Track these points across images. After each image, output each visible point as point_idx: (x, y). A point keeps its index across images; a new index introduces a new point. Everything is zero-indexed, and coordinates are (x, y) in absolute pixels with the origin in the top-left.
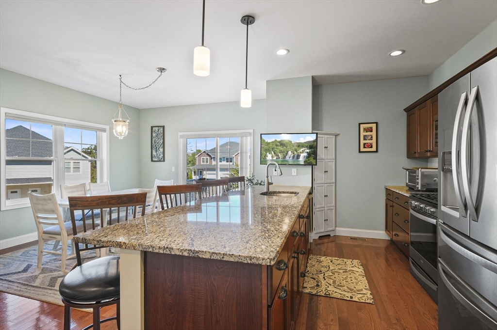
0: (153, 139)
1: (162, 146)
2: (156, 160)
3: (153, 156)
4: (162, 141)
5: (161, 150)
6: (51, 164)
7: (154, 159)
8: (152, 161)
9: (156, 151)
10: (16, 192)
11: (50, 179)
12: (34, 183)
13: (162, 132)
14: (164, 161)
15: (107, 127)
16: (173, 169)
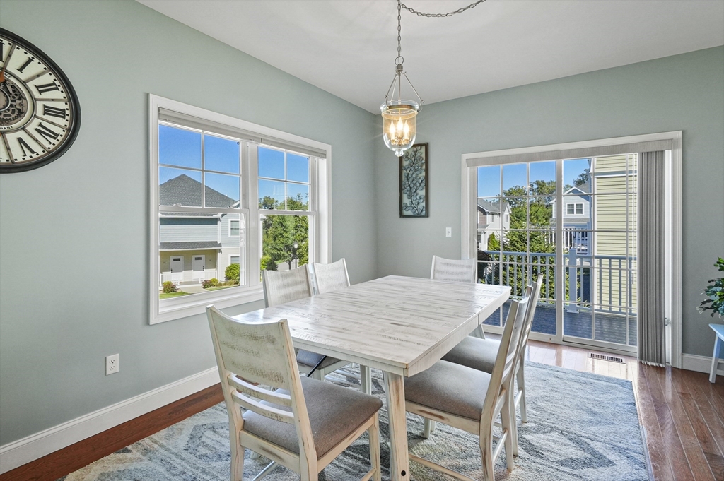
0: (404, 172)
1: (423, 184)
2: (410, 213)
3: (403, 205)
4: (423, 174)
5: (422, 193)
6: (217, 224)
7: (405, 213)
8: (402, 215)
9: (410, 196)
10: (179, 260)
11: (215, 244)
12: (198, 249)
13: (423, 155)
14: (427, 215)
15: (328, 148)
16: (449, 232)
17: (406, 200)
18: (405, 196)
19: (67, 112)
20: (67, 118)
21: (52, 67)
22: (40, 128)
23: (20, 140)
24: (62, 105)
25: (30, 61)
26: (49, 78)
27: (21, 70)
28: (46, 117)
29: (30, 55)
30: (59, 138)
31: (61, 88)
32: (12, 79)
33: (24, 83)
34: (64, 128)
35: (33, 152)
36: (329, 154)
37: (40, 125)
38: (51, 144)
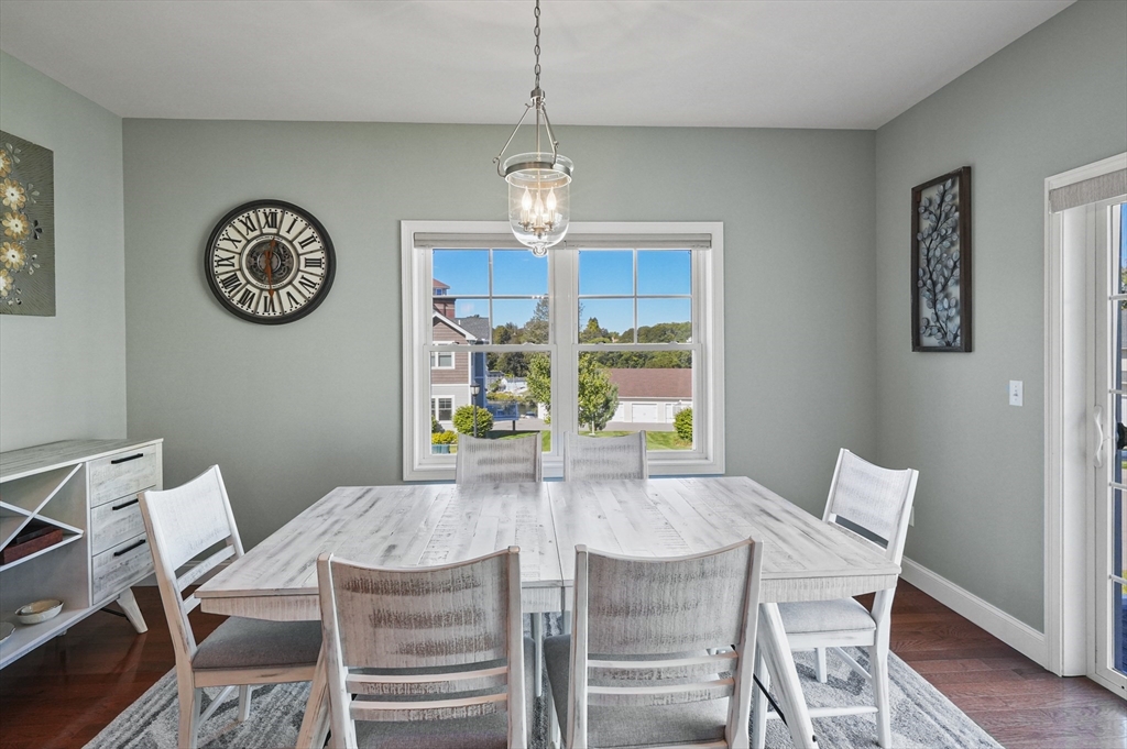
0: (922, 245)
1: (958, 271)
2: (933, 341)
3: (922, 322)
5: (956, 292)
7: (925, 340)
8: (917, 345)
9: (934, 302)
14: (968, 347)
15: (716, 229)
16: (1016, 392)
17: (927, 312)
18: (924, 302)
19: (323, 261)
20: (323, 266)
21: (312, 221)
22: (303, 281)
23: (289, 294)
24: (319, 255)
25: (295, 220)
26: (309, 232)
27: (288, 232)
28: (308, 269)
29: (295, 216)
30: (317, 287)
31: (318, 239)
32: (284, 242)
33: (291, 242)
34: (321, 276)
35: (297, 303)
36: (718, 241)
37: (303, 278)
38: (310, 293)
